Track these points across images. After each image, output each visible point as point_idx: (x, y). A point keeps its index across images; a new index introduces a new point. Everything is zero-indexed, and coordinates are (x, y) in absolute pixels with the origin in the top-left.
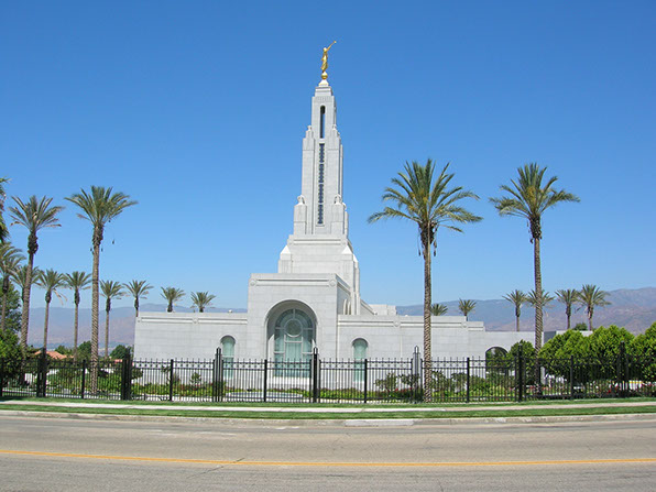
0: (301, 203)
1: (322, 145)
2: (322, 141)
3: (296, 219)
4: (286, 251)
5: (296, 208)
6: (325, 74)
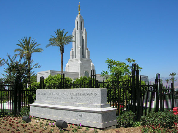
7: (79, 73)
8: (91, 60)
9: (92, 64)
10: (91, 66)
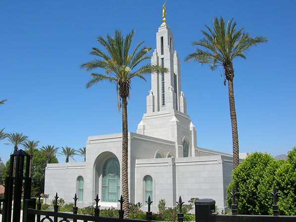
0: (151, 94)
1: (163, 59)
2: (162, 56)
3: (148, 104)
4: (141, 123)
5: (148, 97)
6: (164, 19)
7: (176, 144)
8: (189, 116)
9: (191, 125)
10: (191, 129)
